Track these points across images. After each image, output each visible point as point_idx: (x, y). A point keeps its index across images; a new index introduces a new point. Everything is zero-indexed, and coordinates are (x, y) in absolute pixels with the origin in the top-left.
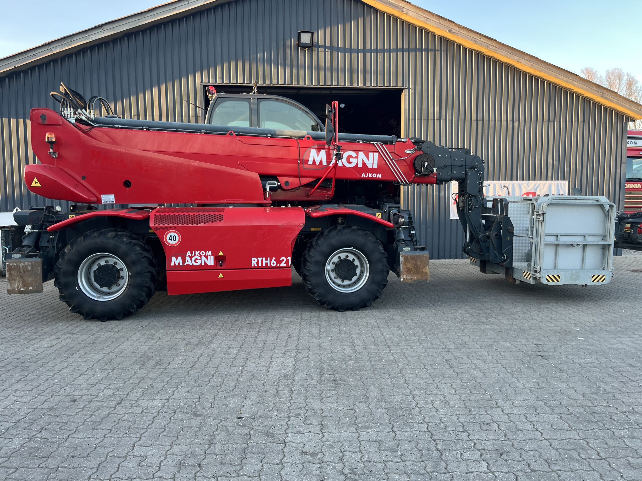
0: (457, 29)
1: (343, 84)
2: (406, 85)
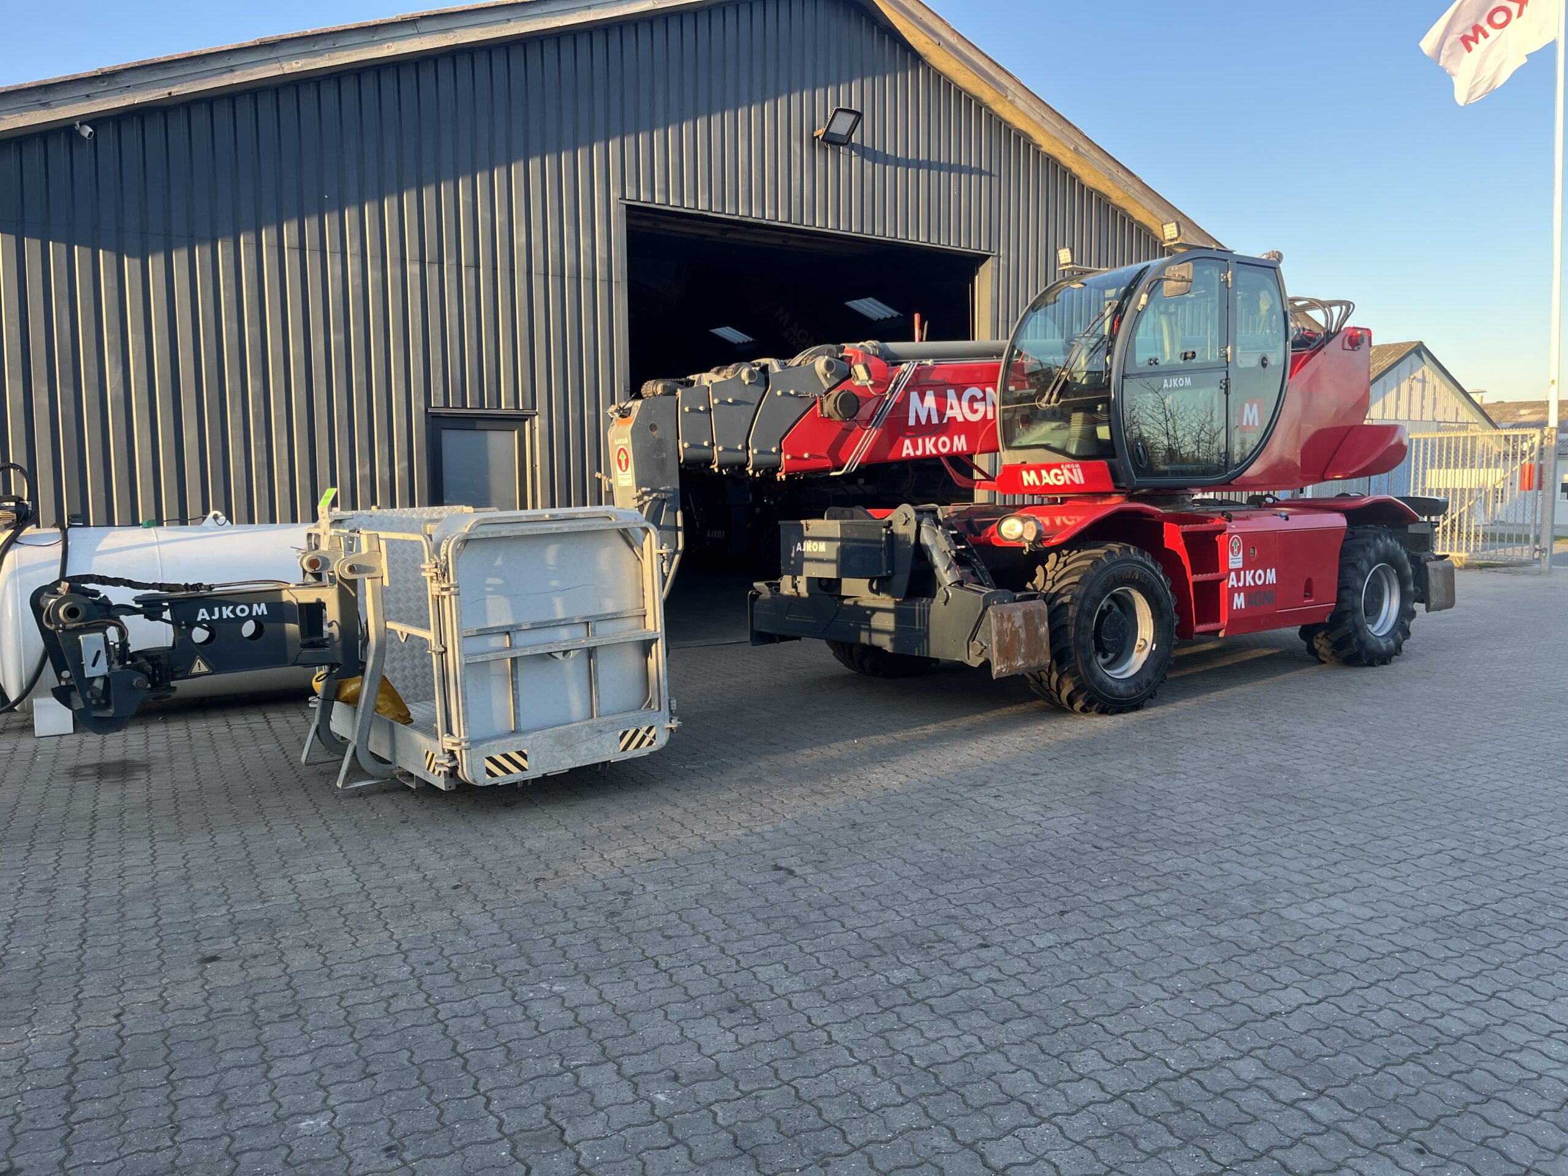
0: (1086, 147)
1: (893, 235)
2: (994, 248)
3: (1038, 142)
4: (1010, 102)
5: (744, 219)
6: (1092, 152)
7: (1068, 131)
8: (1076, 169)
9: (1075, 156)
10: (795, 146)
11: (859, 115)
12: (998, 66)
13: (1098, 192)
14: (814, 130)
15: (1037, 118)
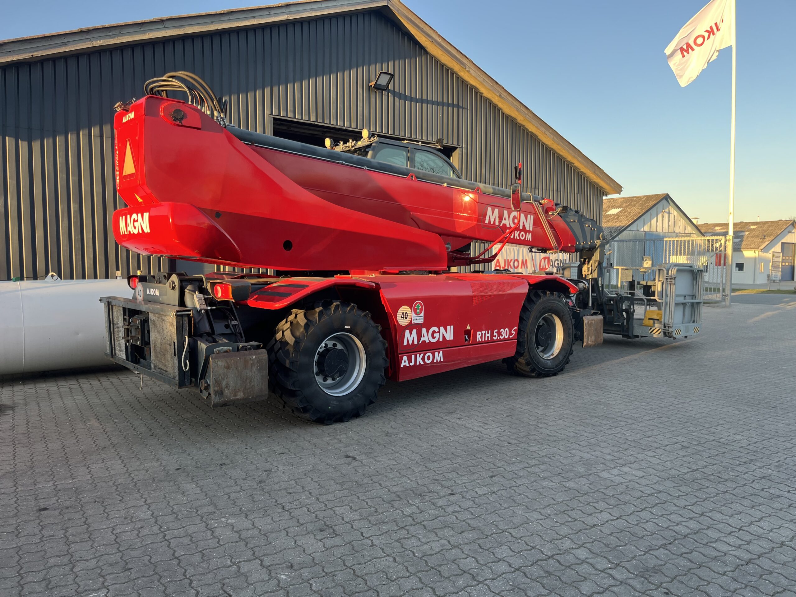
2: (460, 143)
3: (481, 91)
4: (468, 71)
5: (334, 126)
6: (508, 97)
7: (496, 86)
8: (500, 105)
9: (499, 99)
10: (360, 90)
11: (392, 76)
12: (461, 53)
13: (511, 117)
14: (369, 82)
15: (481, 79)
